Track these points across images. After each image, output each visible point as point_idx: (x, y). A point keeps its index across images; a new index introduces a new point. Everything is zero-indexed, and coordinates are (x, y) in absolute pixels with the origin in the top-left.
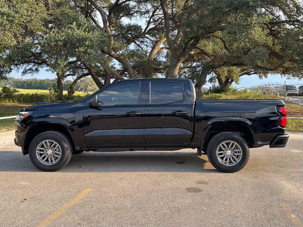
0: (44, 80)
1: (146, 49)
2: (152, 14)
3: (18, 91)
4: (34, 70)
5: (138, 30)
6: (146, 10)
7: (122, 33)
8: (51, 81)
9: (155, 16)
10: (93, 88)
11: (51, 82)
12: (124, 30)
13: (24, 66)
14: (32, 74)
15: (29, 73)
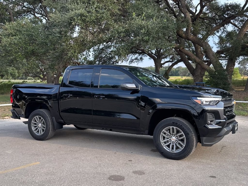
4: (139, 59)
13: (131, 57)
14: (137, 63)
15: (135, 62)
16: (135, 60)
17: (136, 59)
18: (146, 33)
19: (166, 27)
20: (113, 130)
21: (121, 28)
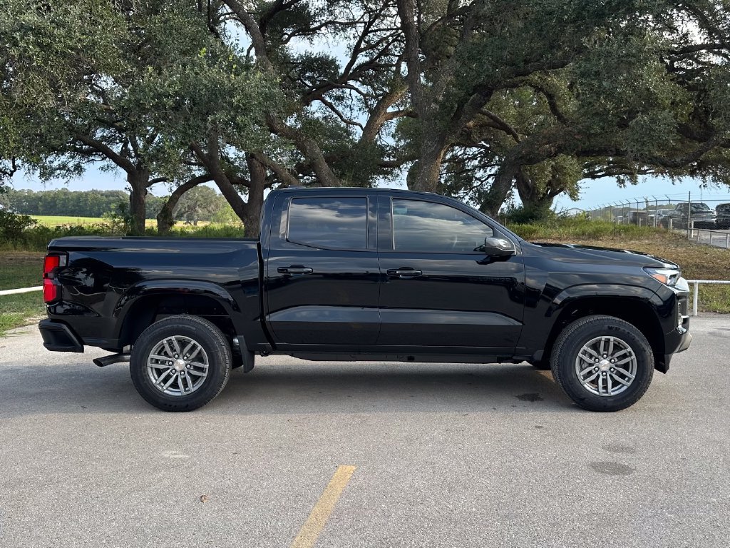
0: (87, 194)
1: (349, 115)
2: (362, 30)
3: (35, 221)
5: (330, 68)
6: (348, 18)
7: (289, 77)
8: (102, 195)
9: (371, 35)
10: (209, 212)
11: (104, 199)
12: (295, 67)
17: (63, 166)
20: (416, 357)
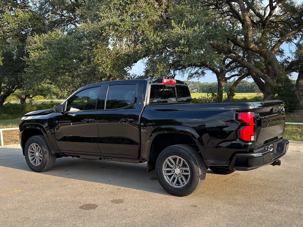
4: (201, 73)
13: (189, 71)
14: (198, 78)
15: (196, 77)
16: (194, 75)
18: (186, 43)
19: (213, 35)
21: (158, 38)
